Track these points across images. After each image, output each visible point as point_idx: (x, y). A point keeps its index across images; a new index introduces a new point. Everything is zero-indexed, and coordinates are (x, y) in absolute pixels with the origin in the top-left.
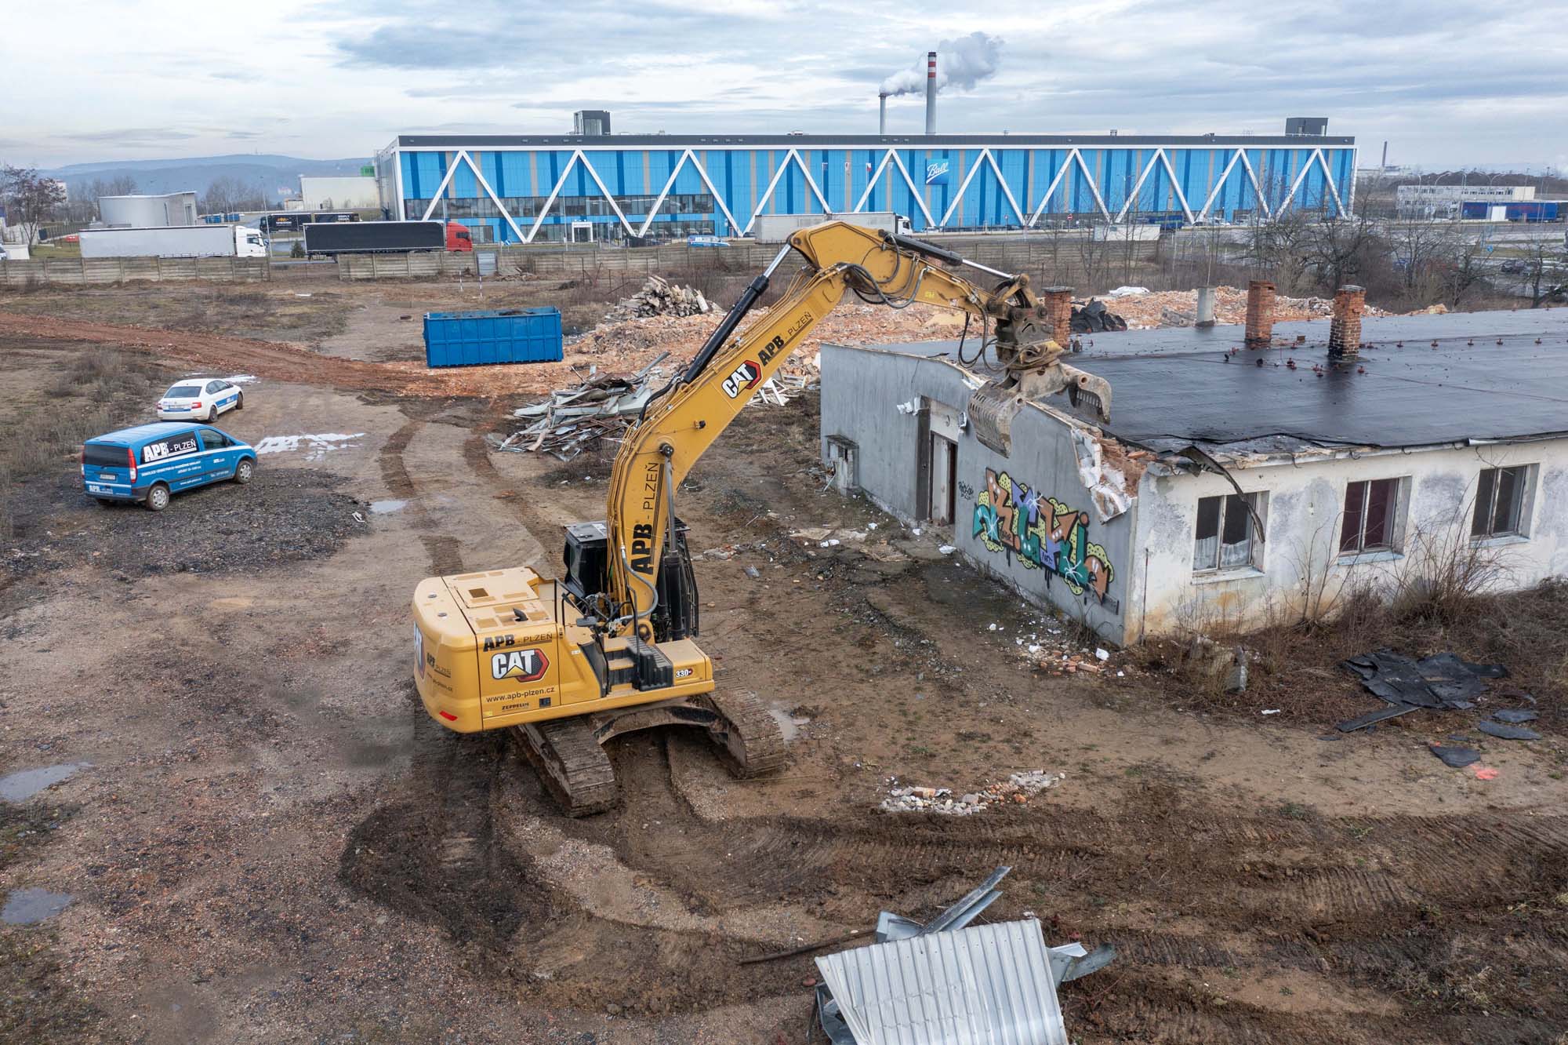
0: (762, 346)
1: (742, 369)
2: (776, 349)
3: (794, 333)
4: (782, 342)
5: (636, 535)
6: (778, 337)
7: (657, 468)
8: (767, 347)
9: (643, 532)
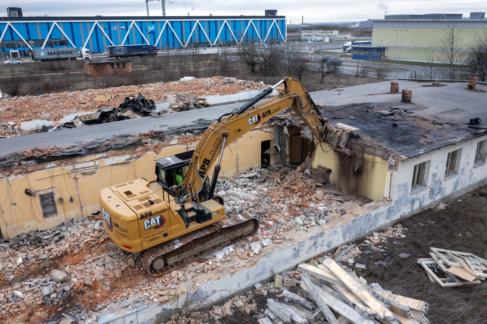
0: (264, 111)
1: (256, 116)
3: (274, 111)
5: (204, 162)
7: (219, 140)
9: (206, 162)
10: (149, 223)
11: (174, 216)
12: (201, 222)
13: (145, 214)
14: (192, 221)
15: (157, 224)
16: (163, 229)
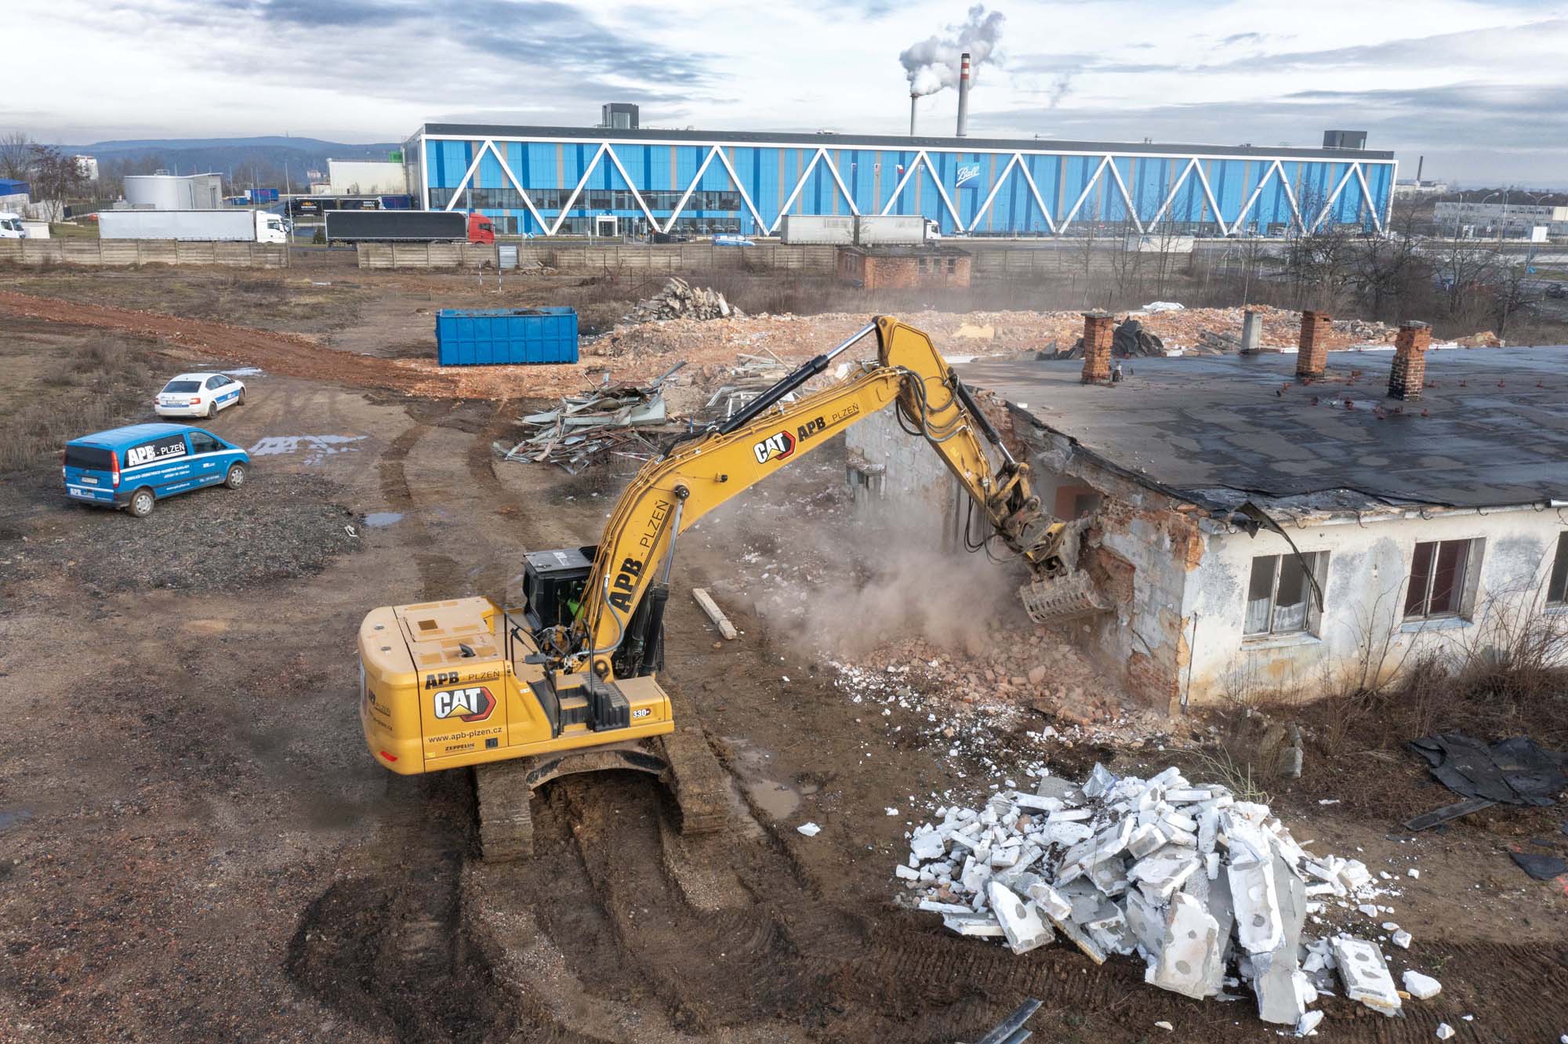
0: (803, 422)
1: (779, 438)
2: (815, 430)
3: (837, 419)
4: (824, 424)
5: (624, 568)
6: (821, 419)
7: (667, 508)
8: (808, 425)
9: (632, 567)
10: (447, 700)
11: (521, 696)
12: (598, 728)
13: (440, 675)
14: (575, 721)
15: (469, 709)
16: (488, 726)
